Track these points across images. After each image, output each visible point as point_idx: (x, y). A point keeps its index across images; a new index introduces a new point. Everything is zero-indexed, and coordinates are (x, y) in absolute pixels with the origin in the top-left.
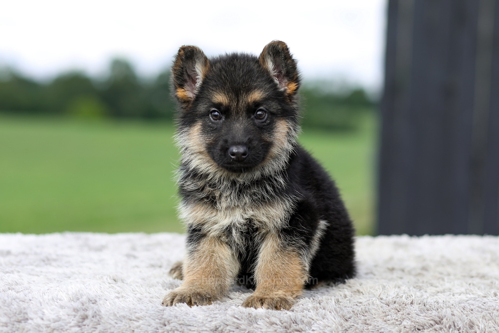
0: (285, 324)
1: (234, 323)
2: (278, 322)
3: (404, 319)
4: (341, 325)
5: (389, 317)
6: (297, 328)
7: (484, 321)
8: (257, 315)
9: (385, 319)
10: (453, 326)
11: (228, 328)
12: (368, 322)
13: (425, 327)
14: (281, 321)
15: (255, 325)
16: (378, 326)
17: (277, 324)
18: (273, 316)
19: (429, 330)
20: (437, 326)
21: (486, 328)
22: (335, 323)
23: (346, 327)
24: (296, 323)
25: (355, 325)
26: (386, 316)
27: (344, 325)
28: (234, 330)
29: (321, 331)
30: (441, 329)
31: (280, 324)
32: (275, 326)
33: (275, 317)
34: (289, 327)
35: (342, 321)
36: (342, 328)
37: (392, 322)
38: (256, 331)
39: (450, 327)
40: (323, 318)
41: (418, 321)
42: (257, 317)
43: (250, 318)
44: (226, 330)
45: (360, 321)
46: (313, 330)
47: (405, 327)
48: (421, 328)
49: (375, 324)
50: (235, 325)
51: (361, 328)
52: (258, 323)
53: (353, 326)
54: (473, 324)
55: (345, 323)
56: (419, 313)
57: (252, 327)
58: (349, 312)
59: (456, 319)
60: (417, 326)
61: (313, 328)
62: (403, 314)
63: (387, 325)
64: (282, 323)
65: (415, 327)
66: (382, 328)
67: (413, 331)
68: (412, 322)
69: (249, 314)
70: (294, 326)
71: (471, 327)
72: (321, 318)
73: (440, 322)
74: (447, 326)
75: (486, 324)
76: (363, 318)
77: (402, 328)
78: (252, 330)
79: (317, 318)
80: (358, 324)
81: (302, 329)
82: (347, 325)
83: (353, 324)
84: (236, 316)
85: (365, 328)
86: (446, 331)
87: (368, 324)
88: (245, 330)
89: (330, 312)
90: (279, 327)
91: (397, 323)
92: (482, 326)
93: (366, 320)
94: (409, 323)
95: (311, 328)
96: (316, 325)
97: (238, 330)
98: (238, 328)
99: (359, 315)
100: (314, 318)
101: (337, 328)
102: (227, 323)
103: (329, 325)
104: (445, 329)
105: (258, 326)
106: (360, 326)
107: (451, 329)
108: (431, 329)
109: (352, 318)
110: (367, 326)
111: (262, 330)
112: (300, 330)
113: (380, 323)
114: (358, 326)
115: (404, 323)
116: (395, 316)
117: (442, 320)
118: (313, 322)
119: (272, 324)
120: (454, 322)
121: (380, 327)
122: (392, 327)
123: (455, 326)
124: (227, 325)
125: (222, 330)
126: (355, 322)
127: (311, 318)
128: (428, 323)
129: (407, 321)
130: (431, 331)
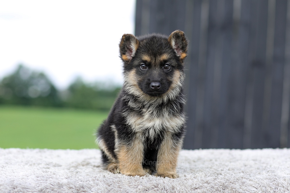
0: (77, 188)
1: (51, 187)
2: (74, 187)
3: (139, 185)
4: (107, 188)
5: (131, 184)
6: (83, 190)
7: (180, 186)
8: (63, 184)
9: (129, 185)
10: (164, 189)
11: (48, 190)
12: (120, 187)
13: (150, 189)
14: (75, 187)
15: (62, 189)
16: (126, 189)
17: (73, 188)
18: (71, 184)
19: (151, 191)
20: (156, 189)
21: (181, 190)
22: (103, 187)
23: (109, 189)
24: (83, 188)
25: (114, 188)
26: (130, 183)
27: (108, 188)
28: (51, 191)
29: (96, 192)
30: (158, 190)
31: (75, 188)
32: (72, 189)
33: (72, 184)
34: (79, 190)
35: (107, 186)
36: (107, 190)
37: (132, 186)
38: (62, 191)
39: (162, 189)
40: (97, 185)
41: (146, 186)
42: (63, 185)
43: (59, 185)
44: (46, 191)
45: (116, 186)
46: (92, 191)
47: (139, 189)
48: (147, 189)
49: (124, 188)
50: (51, 189)
51: (117, 190)
52: (63, 187)
53: (113, 188)
54: (174, 187)
55: (109, 187)
56: (146, 182)
57: (60, 190)
58: (111, 182)
59: (166, 185)
60: (145, 189)
61: (92, 190)
62: (138, 182)
63: (130, 188)
64: (76, 188)
65: (144, 189)
66: (128, 190)
67: (143, 191)
68: (143, 186)
69: (58, 183)
70: (82, 189)
71: (173, 189)
72: (96, 185)
73: (157, 187)
74: (161, 189)
75: (181, 188)
76: (118, 184)
77: (138, 189)
78: (60, 191)
79: (94, 185)
80: (115, 188)
81: (86, 191)
82: (109, 188)
83: (112, 188)
84: (52, 184)
85: (119, 190)
86: (160, 191)
87: (120, 188)
88: (57, 191)
89: (101, 182)
90: (74, 189)
91: (135, 187)
92: (178, 189)
93: (119, 186)
94: (142, 187)
95: (91, 190)
96: (93, 188)
97: (53, 191)
98: (53, 190)
99: (116, 183)
100: (93, 185)
101: (105, 190)
102: (47, 187)
103: (100, 188)
104: (160, 190)
105: (63, 189)
106: (117, 189)
107: (163, 190)
108: (152, 190)
109: (112, 185)
110: (120, 189)
111: (66, 191)
112: (85, 191)
113: (127, 187)
114: (116, 189)
115: (139, 187)
116: (134, 184)
117: (158, 185)
118: (92, 187)
119: (71, 188)
120: (164, 187)
121: (127, 189)
122: (133, 189)
123: (165, 189)
124: (47, 189)
125: (44, 191)
126: (114, 187)
127: (91, 185)
128: (151, 187)
129: (141, 186)
130: (153, 191)
